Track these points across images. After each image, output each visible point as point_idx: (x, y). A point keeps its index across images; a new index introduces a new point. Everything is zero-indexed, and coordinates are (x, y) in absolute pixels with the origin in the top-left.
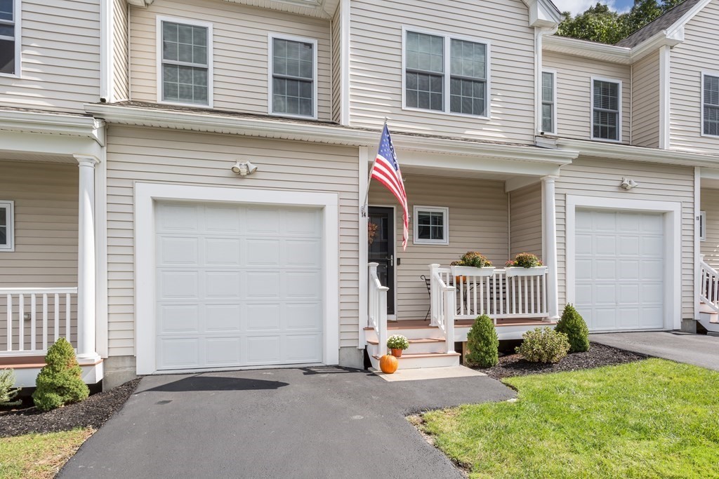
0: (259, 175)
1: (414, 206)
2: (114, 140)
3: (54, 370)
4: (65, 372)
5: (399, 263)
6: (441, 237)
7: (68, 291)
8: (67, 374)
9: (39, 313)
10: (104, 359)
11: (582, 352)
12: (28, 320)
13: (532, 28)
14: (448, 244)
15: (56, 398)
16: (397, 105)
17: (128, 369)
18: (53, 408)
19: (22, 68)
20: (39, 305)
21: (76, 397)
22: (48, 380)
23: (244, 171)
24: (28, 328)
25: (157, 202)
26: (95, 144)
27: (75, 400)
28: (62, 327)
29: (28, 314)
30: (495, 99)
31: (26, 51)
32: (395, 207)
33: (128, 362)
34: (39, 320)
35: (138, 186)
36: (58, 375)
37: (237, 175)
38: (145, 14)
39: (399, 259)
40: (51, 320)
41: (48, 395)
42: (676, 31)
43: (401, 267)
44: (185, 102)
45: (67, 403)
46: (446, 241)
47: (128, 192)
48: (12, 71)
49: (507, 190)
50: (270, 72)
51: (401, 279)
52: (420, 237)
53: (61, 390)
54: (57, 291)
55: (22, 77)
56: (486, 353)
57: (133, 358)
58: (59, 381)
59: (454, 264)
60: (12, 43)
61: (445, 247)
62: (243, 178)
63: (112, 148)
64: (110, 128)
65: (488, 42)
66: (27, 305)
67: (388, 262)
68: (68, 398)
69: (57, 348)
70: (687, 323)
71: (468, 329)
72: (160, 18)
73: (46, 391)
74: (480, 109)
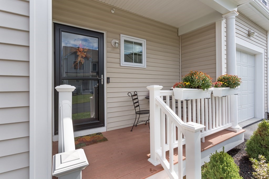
1: (121, 35)
5: (108, 82)
6: (140, 62)
14: (145, 67)
39: (108, 78)
43: (110, 85)
46: (144, 64)
49: (180, 34)
51: (110, 100)
52: (125, 61)
61: (143, 69)
67: (99, 81)
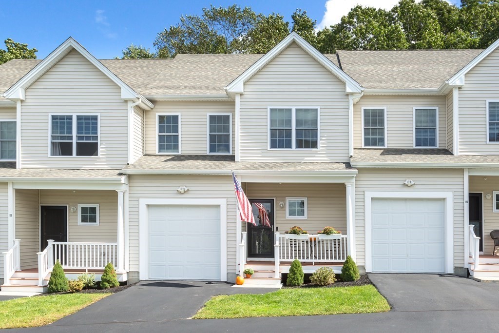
0: (190, 192)
1: (286, 198)
2: (131, 181)
3: (106, 274)
4: (110, 275)
7: (114, 244)
8: (111, 276)
9: (108, 252)
10: (127, 273)
11: (351, 281)
12: (104, 255)
13: (347, 95)
15: (107, 285)
16: (265, 148)
17: (136, 277)
18: (106, 288)
19: (101, 153)
20: (108, 249)
21: (114, 285)
22: (105, 278)
23: (183, 191)
24: (104, 259)
25: (148, 206)
26: (124, 185)
27: (113, 286)
28: (112, 259)
29: (104, 253)
30: (323, 139)
31: (102, 146)
32: (275, 199)
33: (136, 275)
34: (108, 255)
35: (141, 200)
36: (108, 276)
37: (180, 193)
38: (151, 113)
40: (112, 255)
41: (104, 283)
42: (457, 79)
44: (169, 152)
45: (111, 287)
47: (136, 202)
48: (97, 155)
50: (208, 133)
53: (109, 282)
54: (110, 244)
55: (101, 157)
56: (294, 278)
57: (138, 272)
58: (108, 278)
59: (287, 233)
60: (97, 144)
62: (183, 194)
63: (131, 185)
64: (130, 177)
65: (318, 108)
66: (104, 249)
68: (111, 285)
69: (108, 267)
70: (460, 270)
71: (289, 267)
72: (157, 114)
73: (104, 282)
74: (314, 145)
